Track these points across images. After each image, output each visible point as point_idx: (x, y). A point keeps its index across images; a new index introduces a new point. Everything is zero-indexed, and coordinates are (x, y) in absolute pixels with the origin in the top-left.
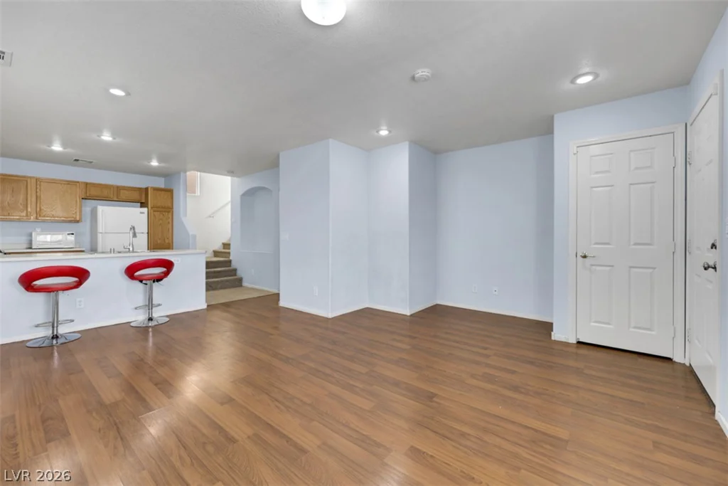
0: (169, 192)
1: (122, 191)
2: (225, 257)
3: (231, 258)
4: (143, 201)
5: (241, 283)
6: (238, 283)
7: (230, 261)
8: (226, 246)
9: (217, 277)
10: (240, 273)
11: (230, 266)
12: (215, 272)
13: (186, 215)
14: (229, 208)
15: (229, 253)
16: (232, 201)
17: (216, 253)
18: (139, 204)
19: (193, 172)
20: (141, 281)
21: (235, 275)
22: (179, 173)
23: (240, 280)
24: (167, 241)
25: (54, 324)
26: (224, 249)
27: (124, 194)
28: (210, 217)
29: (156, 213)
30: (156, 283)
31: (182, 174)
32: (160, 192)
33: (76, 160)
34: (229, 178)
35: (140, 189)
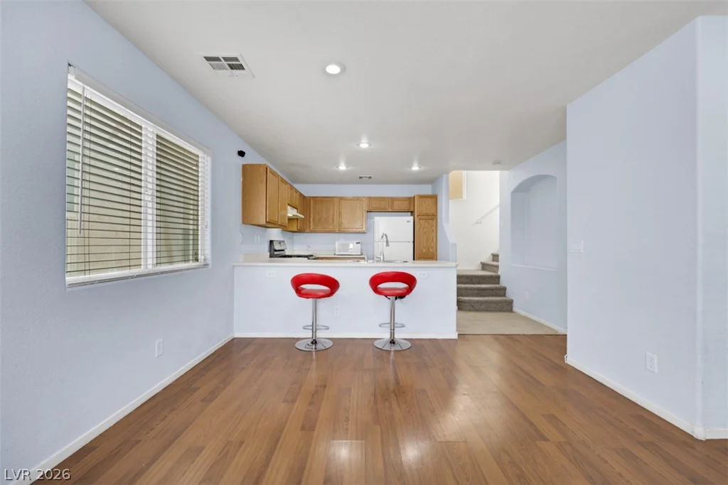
0: (434, 198)
1: (395, 202)
2: (494, 272)
3: (499, 273)
4: (412, 210)
5: (512, 307)
6: (507, 307)
7: (498, 277)
8: (495, 257)
9: (481, 296)
10: (510, 294)
11: (499, 283)
12: (478, 289)
13: (448, 222)
14: (497, 212)
15: (497, 267)
16: (501, 205)
17: (484, 266)
18: (409, 214)
19: (454, 172)
20: (386, 296)
21: (504, 295)
22: (441, 176)
23: (510, 303)
24: (431, 250)
25: (314, 328)
26: (493, 260)
27: (397, 205)
28: (477, 223)
29: (421, 221)
30: (398, 300)
31: (444, 176)
32: (424, 199)
33: (361, 178)
34: (498, 172)
35: (410, 198)
